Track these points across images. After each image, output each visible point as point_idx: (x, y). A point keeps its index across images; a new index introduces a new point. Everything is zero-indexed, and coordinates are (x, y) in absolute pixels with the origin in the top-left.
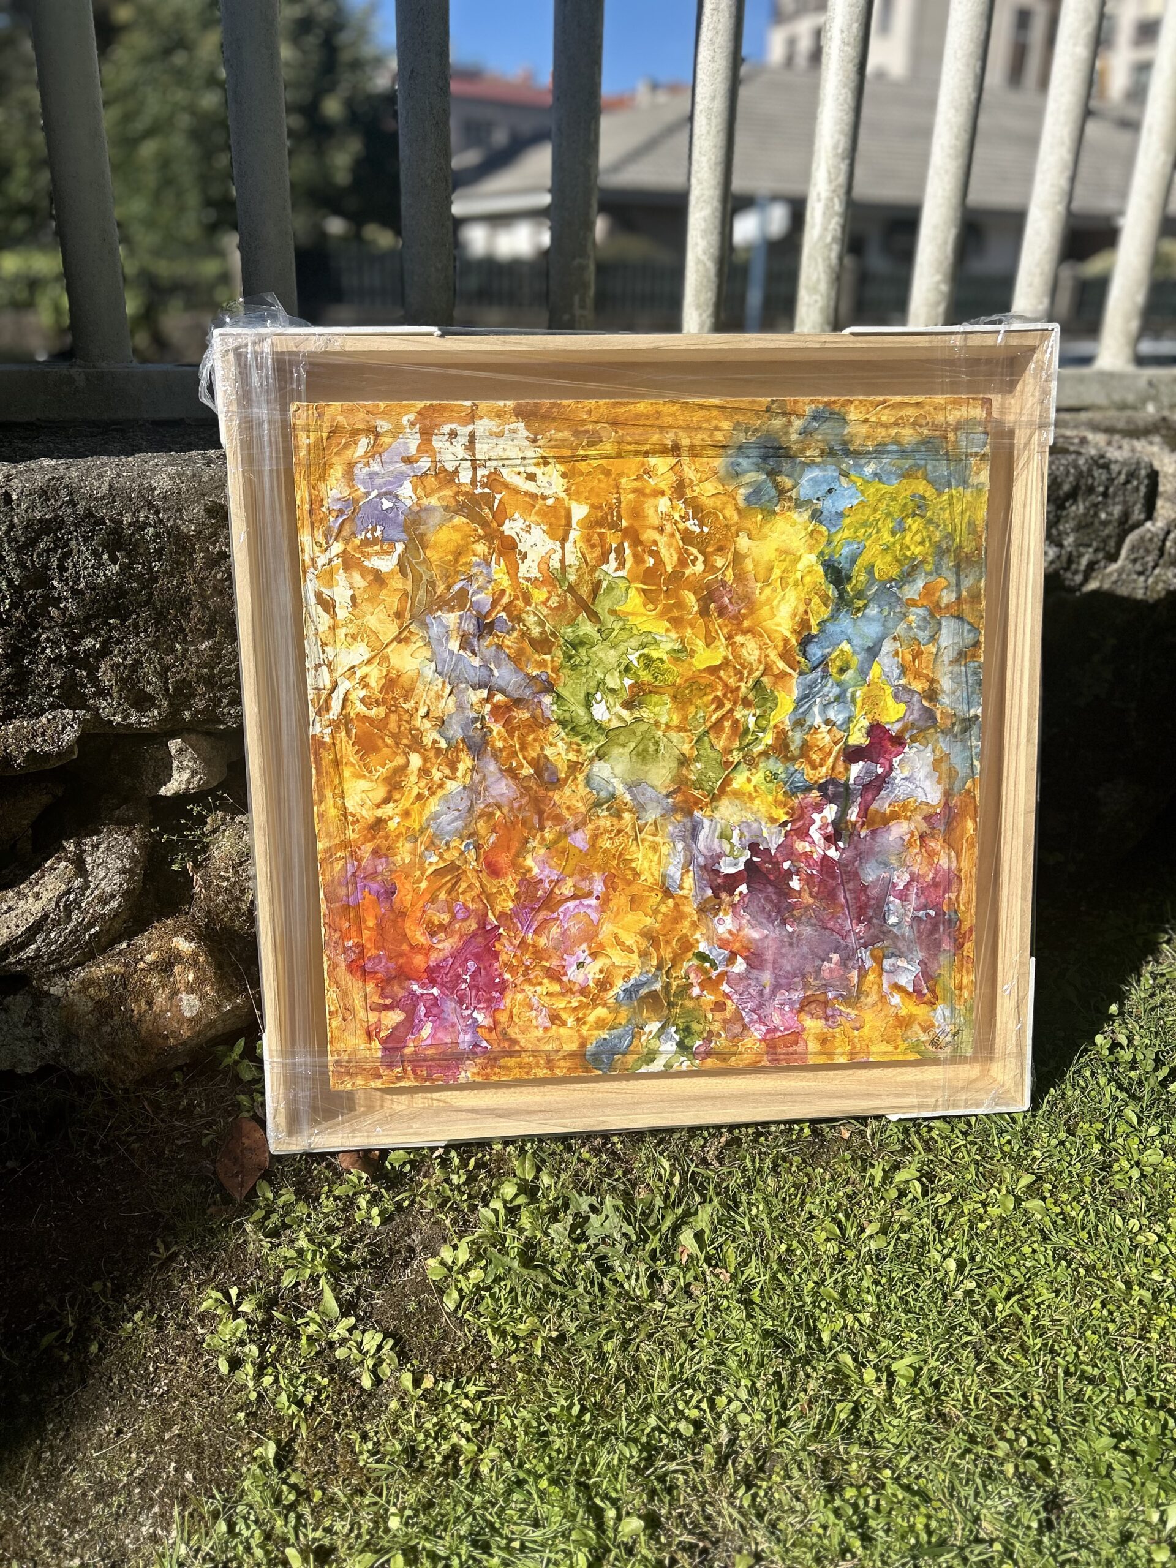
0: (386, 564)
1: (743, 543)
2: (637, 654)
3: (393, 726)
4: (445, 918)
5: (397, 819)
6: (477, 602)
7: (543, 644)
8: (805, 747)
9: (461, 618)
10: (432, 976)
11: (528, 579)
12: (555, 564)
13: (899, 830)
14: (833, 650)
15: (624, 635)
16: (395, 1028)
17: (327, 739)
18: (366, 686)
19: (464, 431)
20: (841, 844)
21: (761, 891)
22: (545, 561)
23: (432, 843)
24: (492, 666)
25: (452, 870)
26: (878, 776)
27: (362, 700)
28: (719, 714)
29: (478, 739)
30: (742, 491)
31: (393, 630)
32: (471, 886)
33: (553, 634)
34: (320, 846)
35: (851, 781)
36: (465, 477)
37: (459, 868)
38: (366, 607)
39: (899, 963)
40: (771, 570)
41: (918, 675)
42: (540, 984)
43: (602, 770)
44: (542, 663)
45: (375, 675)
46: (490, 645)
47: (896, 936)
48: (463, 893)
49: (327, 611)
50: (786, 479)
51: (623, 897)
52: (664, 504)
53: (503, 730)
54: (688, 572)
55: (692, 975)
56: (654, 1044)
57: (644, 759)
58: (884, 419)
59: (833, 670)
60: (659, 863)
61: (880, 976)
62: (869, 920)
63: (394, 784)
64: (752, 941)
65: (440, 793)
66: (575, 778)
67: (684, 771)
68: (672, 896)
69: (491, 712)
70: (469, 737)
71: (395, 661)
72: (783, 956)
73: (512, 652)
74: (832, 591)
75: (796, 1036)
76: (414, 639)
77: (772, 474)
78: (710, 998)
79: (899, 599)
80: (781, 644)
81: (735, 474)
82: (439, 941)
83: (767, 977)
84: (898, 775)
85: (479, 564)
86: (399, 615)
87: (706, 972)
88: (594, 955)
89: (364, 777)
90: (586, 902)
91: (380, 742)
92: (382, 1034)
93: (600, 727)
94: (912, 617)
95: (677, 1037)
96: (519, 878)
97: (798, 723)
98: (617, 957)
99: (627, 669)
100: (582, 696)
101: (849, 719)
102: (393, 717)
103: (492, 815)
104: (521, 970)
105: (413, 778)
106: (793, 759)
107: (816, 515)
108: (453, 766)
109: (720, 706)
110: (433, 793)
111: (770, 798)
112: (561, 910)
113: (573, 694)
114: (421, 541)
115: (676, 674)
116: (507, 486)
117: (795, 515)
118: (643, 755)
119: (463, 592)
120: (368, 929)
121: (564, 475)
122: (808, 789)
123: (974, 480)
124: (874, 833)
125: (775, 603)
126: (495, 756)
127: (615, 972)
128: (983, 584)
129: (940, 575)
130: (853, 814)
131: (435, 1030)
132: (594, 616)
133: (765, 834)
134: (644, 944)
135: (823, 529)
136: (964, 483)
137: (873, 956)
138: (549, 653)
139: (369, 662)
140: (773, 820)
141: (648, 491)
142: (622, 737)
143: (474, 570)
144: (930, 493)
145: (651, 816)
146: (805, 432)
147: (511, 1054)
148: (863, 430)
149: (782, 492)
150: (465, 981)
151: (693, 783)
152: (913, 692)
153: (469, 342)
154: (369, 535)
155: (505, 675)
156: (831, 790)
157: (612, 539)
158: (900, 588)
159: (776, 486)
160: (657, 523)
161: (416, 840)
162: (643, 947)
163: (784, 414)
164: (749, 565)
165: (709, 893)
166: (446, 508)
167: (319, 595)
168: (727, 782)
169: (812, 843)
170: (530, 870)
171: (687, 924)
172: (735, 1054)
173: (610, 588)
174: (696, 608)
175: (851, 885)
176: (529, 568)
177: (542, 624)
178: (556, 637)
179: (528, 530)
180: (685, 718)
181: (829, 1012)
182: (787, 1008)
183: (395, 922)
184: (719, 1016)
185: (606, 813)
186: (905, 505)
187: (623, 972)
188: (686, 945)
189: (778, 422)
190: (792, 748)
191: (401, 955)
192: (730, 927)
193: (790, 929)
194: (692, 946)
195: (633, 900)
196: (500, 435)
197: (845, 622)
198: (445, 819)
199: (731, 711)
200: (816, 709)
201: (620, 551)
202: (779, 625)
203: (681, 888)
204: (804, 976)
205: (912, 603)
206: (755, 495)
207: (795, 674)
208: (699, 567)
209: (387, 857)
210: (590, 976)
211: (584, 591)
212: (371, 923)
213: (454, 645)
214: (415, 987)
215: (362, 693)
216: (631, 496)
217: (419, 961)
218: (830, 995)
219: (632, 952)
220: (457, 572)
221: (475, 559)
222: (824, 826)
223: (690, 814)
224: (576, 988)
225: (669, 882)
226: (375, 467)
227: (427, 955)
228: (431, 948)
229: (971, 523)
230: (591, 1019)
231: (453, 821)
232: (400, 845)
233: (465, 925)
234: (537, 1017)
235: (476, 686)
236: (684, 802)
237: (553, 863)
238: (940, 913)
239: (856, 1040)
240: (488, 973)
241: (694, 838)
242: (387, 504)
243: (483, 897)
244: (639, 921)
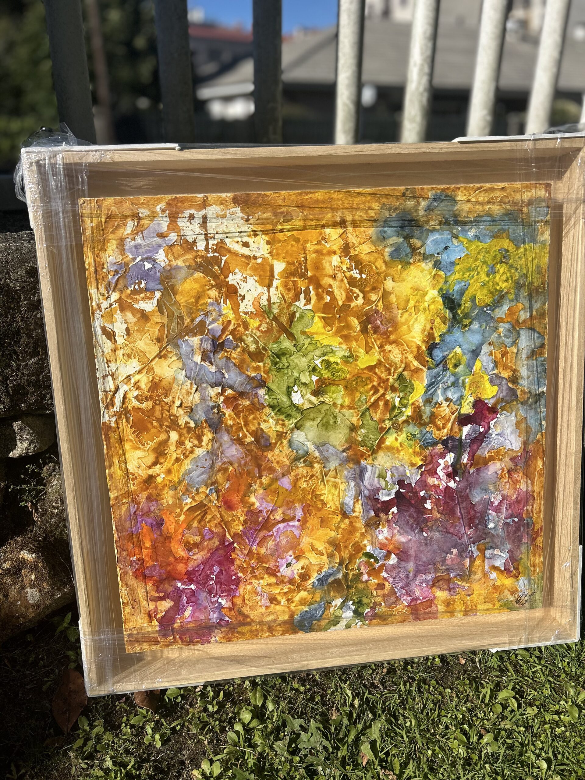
0: (149, 306)
1: (389, 284)
2: (320, 360)
3: (158, 414)
4: (198, 539)
5: (163, 476)
6: (212, 329)
7: (257, 356)
8: (433, 417)
9: (201, 340)
10: (190, 577)
11: (246, 313)
12: (264, 302)
13: (495, 467)
14: (450, 353)
15: (311, 348)
16: (167, 612)
17: (113, 425)
18: (138, 388)
19: (199, 214)
20: (457, 478)
21: (406, 511)
22: (257, 300)
23: (187, 490)
24: (224, 372)
25: (201, 507)
26: (481, 433)
27: (136, 398)
28: (375, 397)
29: (216, 420)
30: (388, 250)
31: (156, 350)
32: (214, 517)
33: (264, 349)
34: (112, 496)
35: (463, 438)
36: (201, 246)
37: (205, 505)
38: (137, 335)
39: (495, 552)
40: (408, 301)
41: (505, 367)
42: (263, 578)
43: (299, 436)
44: (257, 368)
45: (144, 380)
46: (222, 357)
47: (493, 535)
48: (209, 522)
49: (109, 338)
50: (417, 241)
51: (315, 519)
52: (335, 260)
53: (232, 413)
54: (353, 305)
55: (362, 568)
56: (338, 613)
57: (327, 428)
58: (481, 199)
59: (450, 366)
60: (339, 496)
61: (483, 561)
62: (476, 526)
63: (160, 452)
64: (400, 543)
65: (192, 456)
66: (282, 443)
67: (354, 435)
68: (347, 517)
69: (224, 402)
70: (210, 419)
71: (158, 370)
72: (421, 552)
73: (237, 361)
74: (448, 314)
75: (430, 602)
76: (170, 356)
77: (407, 238)
78: (374, 581)
79: (492, 318)
80: (415, 350)
81: (383, 238)
82: (194, 554)
83: (411, 566)
84: (493, 432)
85: (212, 304)
86: (159, 340)
87: (371, 565)
88: (297, 558)
89: (139, 448)
90: (291, 523)
91: (149, 425)
92: (159, 616)
93: (297, 408)
94: (501, 330)
95: (353, 608)
96: (246, 510)
97: (428, 401)
98: (313, 559)
99: (314, 370)
100: (285, 388)
101: (461, 397)
102: (158, 408)
103: (227, 469)
104: (249, 570)
105: (173, 448)
106: (425, 425)
107: (437, 265)
108: (199, 438)
109: (376, 391)
110: (186, 457)
111: (411, 451)
112: (275, 529)
113: (278, 387)
114: (173, 290)
115: (347, 372)
116: (229, 251)
117: (423, 265)
118: (326, 426)
119: (202, 323)
120: (146, 548)
121: (268, 243)
122: (435, 444)
123: (540, 238)
124: (478, 470)
125: (411, 323)
126: (227, 431)
127: (312, 568)
128: (546, 307)
129: (518, 301)
130: (465, 459)
131: (194, 611)
132: (291, 336)
133: (408, 474)
134: (330, 549)
135: (442, 273)
136: (534, 240)
137: (478, 549)
138: (262, 361)
139: (140, 372)
140: (413, 465)
141: (324, 251)
142: (312, 415)
143: (210, 308)
144: (511, 248)
145: (333, 465)
146: (428, 209)
147: (245, 624)
148: (467, 207)
149: (414, 250)
150: (212, 579)
151: (360, 442)
152: (503, 378)
153: (200, 153)
154: (137, 287)
155: (231, 376)
156: (450, 444)
157: (302, 284)
158: (493, 311)
159: (410, 245)
160: (331, 273)
161: (176, 489)
162: (329, 551)
163: (414, 197)
164: (393, 299)
165: (372, 513)
166: (189, 267)
167: (103, 329)
168: (382, 441)
169: (439, 478)
170: (253, 504)
171: (358, 534)
172: (391, 615)
173: (302, 317)
174: (359, 328)
175: (464, 505)
176: (246, 306)
177: (256, 342)
178: (266, 350)
179: (245, 280)
180: (353, 400)
181: (451, 586)
182: (424, 585)
183: (164, 543)
184: (380, 592)
185: (303, 465)
186: (495, 256)
187: (317, 568)
188: (358, 548)
189: (411, 203)
190: (424, 417)
191: (169, 564)
192: (386, 535)
193: (425, 535)
194: (362, 549)
195: (322, 521)
196: (224, 217)
197: (457, 334)
198: (195, 474)
199: (384, 395)
200: (439, 392)
201: (307, 292)
202: (414, 337)
203: (354, 511)
204: (435, 564)
205: (501, 320)
206: (397, 252)
207: (425, 369)
208: (360, 301)
209: (157, 501)
210: (295, 572)
211: (284, 320)
212: (148, 544)
213: (198, 358)
214: (179, 585)
215: (136, 393)
216: (314, 255)
217: (181, 567)
218: (451, 575)
219: (323, 554)
220: (198, 310)
221: (210, 301)
222: (446, 467)
223: (358, 463)
224: (286, 580)
225: (346, 508)
226: (139, 240)
227: (186, 563)
228: (189, 559)
229: (538, 267)
230: (297, 598)
231: (200, 475)
232: (165, 492)
233: (211, 543)
234: (261, 600)
235: (213, 385)
236: (354, 455)
237: (268, 499)
238: (521, 519)
239: (469, 602)
240: (227, 573)
241: (362, 478)
242: (148, 266)
243: (222, 524)
244: (327, 534)
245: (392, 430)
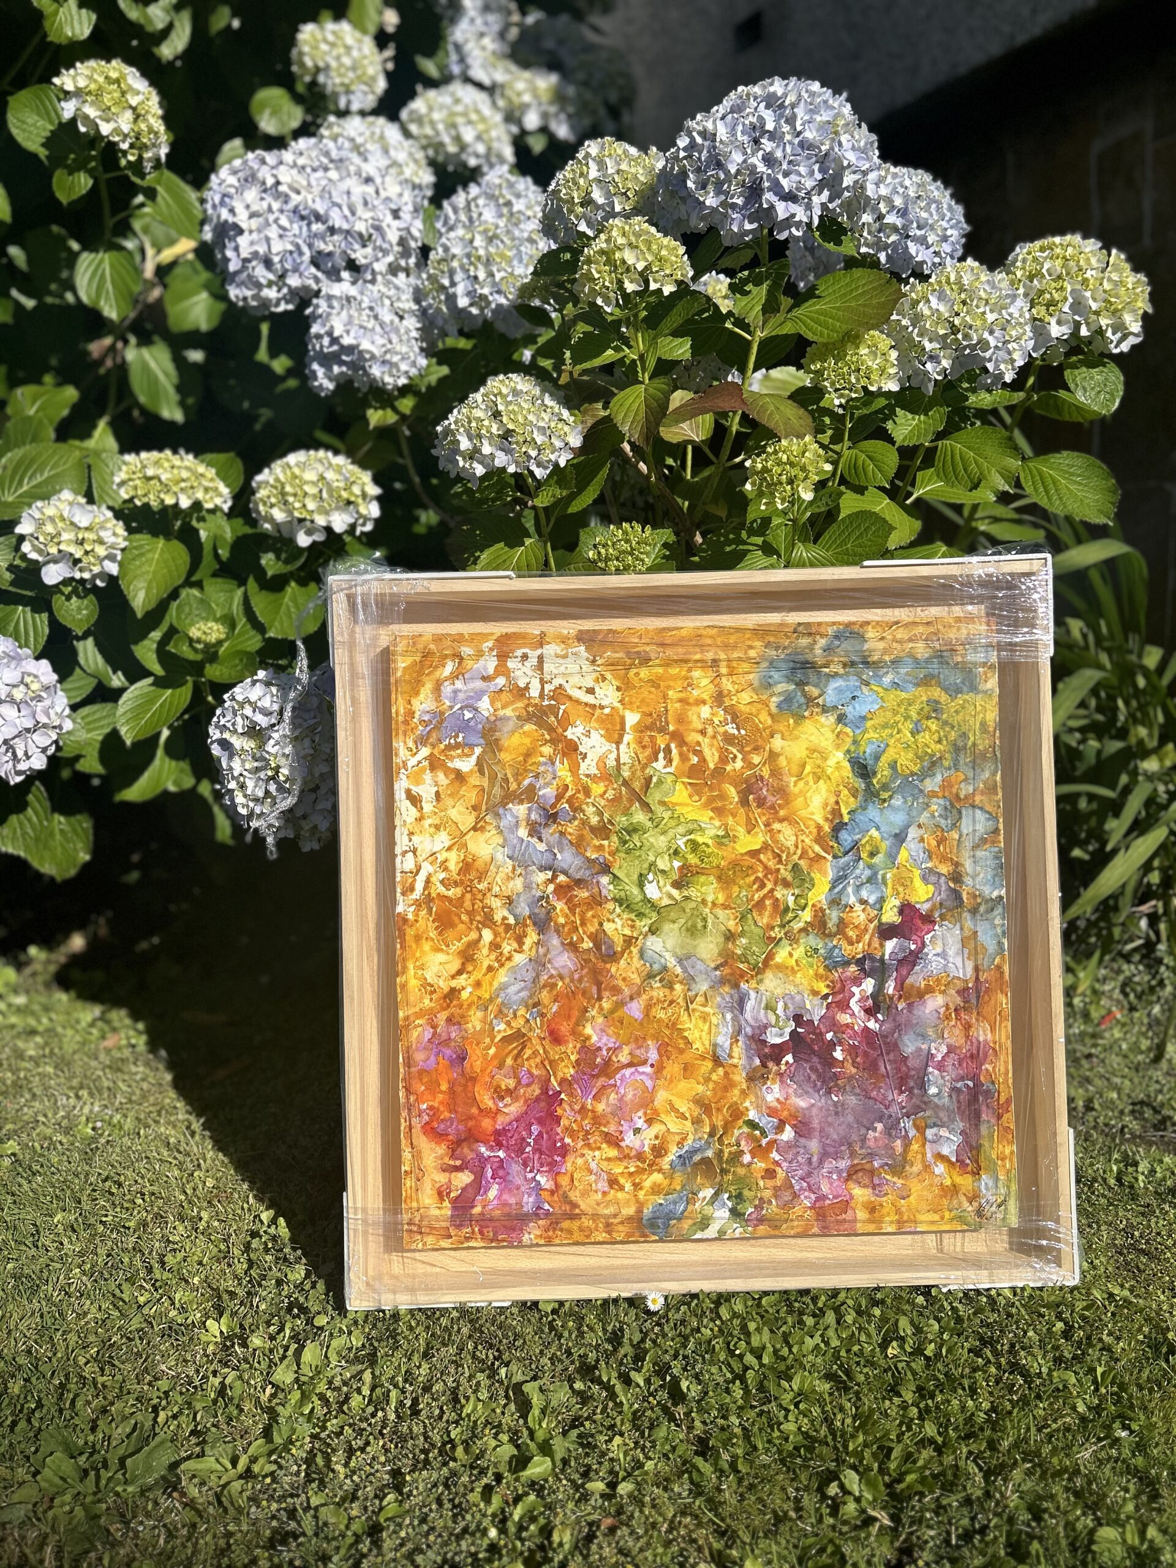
0: (466, 765)
1: (777, 743)
2: (685, 839)
3: (467, 904)
4: (511, 1083)
5: (469, 989)
6: (544, 796)
7: (602, 831)
8: (842, 924)
9: (529, 809)
10: (498, 1139)
11: (588, 776)
12: (611, 762)
13: (935, 1003)
14: (864, 837)
15: (673, 823)
16: (464, 1189)
17: (410, 916)
18: (446, 869)
19: (534, 655)
20: (880, 1016)
21: (806, 1061)
22: (602, 761)
23: (500, 1011)
24: (556, 851)
25: (519, 1037)
26: (911, 952)
27: (442, 882)
28: (762, 893)
29: (542, 916)
30: (774, 699)
31: (470, 820)
32: (535, 1053)
33: (610, 822)
34: (401, 1014)
35: (887, 957)
36: (534, 692)
37: (524, 1035)
38: (449, 802)
39: (942, 1133)
40: (803, 766)
41: (944, 859)
42: (599, 1148)
43: (654, 944)
44: (600, 848)
45: (454, 860)
46: (555, 832)
47: (937, 1106)
48: (528, 1059)
49: (414, 804)
50: (813, 689)
51: (676, 1065)
53: (565, 908)
54: (729, 768)
55: (743, 1143)
56: (708, 1210)
57: (692, 934)
58: (899, 636)
59: (864, 855)
60: (710, 1032)
61: (924, 1145)
62: (911, 1090)
63: (468, 956)
64: (798, 1109)
65: (508, 965)
66: (631, 952)
67: (730, 945)
68: (721, 1065)
69: (555, 891)
70: (535, 914)
71: (472, 847)
72: (830, 1125)
73: (573, 838)
74: (860, 784)
75: (846, 1205)
76: (488, 828)
77: (801, 684)
78: (760, 1165)
79: (921, 791)
80: (815, 831)
81: (767, 685)
82: (506, 1106)
83: (814, 1145)
84: (931, 951)
85: (545, 764)
86: (475, 808)
87: (757, 1140)
88: (650, 1122)
89: (441, 950)
90: (641, 1069)
91: (456, 919)
92: (452, 1195)
93: (653, 906)
94: (934, 807)
95: (730, 1204)
96: (579, 1045)
97: (835, 902)
98: (674, 1125)
99: (676, 852)
100: (635, 877)
101: (882, 900)
102: (468, 896)
103: (555, 985)
104: (581, 1135)
105: (485, 951)
106: (831, 936)
107: (841, 719)
108: (520, 940)
109: (762, 886)
110: (502, 965)
111: (811, 972)
112: (618, 1076)
113: (628, 875)
114: (497, 745)
115: (721, 857)
116: (570, 698)
117: (822, 719)
118: (692, 931)
119: (531, 789)
120: (441, 1092)
121: (618, 689)
122: (846, 963)
123: (982, 687)
124: (910, 1006)
125: (808, 794)
126: (557, 931)
127: (670, 1138)
128: (998, 778)
129: (957, 770)
130: (890, 988)
131: (501, 1192)
132: (646, 806)
133: (808, 1006)
134: (697, 1111)
135: (848, 730)
136: (974, 688)
137: (916, 1126)
138: (607, 838)
139: (449, 849)
140: (815, 993)
141: (691, 701)
142: (672, 914)
143: (542, 769)
144: (944, 698)
145: (701, 987)
146: (827, 649)
147: (572, 1217)
148: (881, 645)
149: (810, 701)
150: (529, 1144)
151: (739, 957)
152: (939, 875)
154: (452, 741)
155: (566, 858)
156: (867, 965)
157: (661, 741)
158: (922, 781)
159: (805, 694)
160: (700, 727)
161: (486, 1009)
162: (695, 1114)
163: (810, 634)
164: (782, 761)
165: (757, 1062)
166: (519, 718)
167: (408, 792)
168: (770, 956)
169: (853, 1015)
170: (588, 1038)
171: (736, 1092)
172: (786, 1221)
174: (737, 799)
175: (892, 1056)
176: (588, 767)
177: (600, 814)
178: (612, 824)
179: (588, 734)
180: (729, 897)
181: (876, 1181)
182: (835, 1177)
183: (465, 1086)
184: (770, 1183)
185: (658, 985)
186: (922, 709)
187: (677, 1138)
188: (737, 1113)
189: (804, 641)
190: (830, 925)
191: (471, 1117)
192: (777, 1096)
193: (835, 1099)
194: (742, 1114)
195: (685, 1069)
196: (565, 657)
197: (873, 812)
198: (513, 989)
199: (772, 891)
200: (850, 890)
201: (668, 751)
202: (812, 813)
203: (730, 1056)
204: (850, 1145)
205: (933, 794)
206: (787, 701)
207: (829, 857)
208: (739, 764)
209: (460, 1024)
210: (647, 1142)
211: (637, 785)
212: (444, 1087)
213: (523, 832)
214: (483, 1149)
215: (442, 875)
216: (678, 705)
217: (487, 1124)
218: (876, 1164)
219: (686, 1118)
220: (526, 770)
221: (542, 759)
222: (863, 999)
223: (736, 986)
224: (633, 1153)
225: (719, 1052)
226: (459, 684)
227: (494, 1119)
228: (498, 1111)
229: (983, 724)
230: (647, 1184)
231: (519, 991)
232: (471, 1013)
233: (529, 1090)
234: (596, 1182)
235: (542, 869)
236: (731, 974)
237: (610, 1031)
238: (978, 1084)
239: (903, 1209)
240: (550, 1138)
241: (742, 1009)
242: (468, 715)
243: (546, 1063)
244: (692, 1089)
245: (785, 942)
